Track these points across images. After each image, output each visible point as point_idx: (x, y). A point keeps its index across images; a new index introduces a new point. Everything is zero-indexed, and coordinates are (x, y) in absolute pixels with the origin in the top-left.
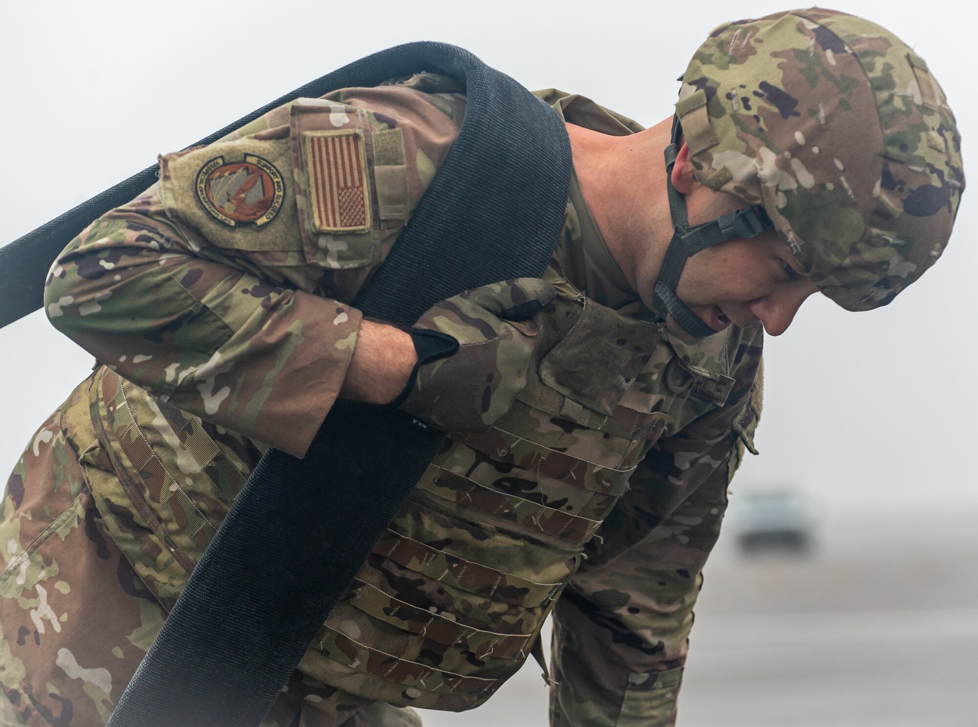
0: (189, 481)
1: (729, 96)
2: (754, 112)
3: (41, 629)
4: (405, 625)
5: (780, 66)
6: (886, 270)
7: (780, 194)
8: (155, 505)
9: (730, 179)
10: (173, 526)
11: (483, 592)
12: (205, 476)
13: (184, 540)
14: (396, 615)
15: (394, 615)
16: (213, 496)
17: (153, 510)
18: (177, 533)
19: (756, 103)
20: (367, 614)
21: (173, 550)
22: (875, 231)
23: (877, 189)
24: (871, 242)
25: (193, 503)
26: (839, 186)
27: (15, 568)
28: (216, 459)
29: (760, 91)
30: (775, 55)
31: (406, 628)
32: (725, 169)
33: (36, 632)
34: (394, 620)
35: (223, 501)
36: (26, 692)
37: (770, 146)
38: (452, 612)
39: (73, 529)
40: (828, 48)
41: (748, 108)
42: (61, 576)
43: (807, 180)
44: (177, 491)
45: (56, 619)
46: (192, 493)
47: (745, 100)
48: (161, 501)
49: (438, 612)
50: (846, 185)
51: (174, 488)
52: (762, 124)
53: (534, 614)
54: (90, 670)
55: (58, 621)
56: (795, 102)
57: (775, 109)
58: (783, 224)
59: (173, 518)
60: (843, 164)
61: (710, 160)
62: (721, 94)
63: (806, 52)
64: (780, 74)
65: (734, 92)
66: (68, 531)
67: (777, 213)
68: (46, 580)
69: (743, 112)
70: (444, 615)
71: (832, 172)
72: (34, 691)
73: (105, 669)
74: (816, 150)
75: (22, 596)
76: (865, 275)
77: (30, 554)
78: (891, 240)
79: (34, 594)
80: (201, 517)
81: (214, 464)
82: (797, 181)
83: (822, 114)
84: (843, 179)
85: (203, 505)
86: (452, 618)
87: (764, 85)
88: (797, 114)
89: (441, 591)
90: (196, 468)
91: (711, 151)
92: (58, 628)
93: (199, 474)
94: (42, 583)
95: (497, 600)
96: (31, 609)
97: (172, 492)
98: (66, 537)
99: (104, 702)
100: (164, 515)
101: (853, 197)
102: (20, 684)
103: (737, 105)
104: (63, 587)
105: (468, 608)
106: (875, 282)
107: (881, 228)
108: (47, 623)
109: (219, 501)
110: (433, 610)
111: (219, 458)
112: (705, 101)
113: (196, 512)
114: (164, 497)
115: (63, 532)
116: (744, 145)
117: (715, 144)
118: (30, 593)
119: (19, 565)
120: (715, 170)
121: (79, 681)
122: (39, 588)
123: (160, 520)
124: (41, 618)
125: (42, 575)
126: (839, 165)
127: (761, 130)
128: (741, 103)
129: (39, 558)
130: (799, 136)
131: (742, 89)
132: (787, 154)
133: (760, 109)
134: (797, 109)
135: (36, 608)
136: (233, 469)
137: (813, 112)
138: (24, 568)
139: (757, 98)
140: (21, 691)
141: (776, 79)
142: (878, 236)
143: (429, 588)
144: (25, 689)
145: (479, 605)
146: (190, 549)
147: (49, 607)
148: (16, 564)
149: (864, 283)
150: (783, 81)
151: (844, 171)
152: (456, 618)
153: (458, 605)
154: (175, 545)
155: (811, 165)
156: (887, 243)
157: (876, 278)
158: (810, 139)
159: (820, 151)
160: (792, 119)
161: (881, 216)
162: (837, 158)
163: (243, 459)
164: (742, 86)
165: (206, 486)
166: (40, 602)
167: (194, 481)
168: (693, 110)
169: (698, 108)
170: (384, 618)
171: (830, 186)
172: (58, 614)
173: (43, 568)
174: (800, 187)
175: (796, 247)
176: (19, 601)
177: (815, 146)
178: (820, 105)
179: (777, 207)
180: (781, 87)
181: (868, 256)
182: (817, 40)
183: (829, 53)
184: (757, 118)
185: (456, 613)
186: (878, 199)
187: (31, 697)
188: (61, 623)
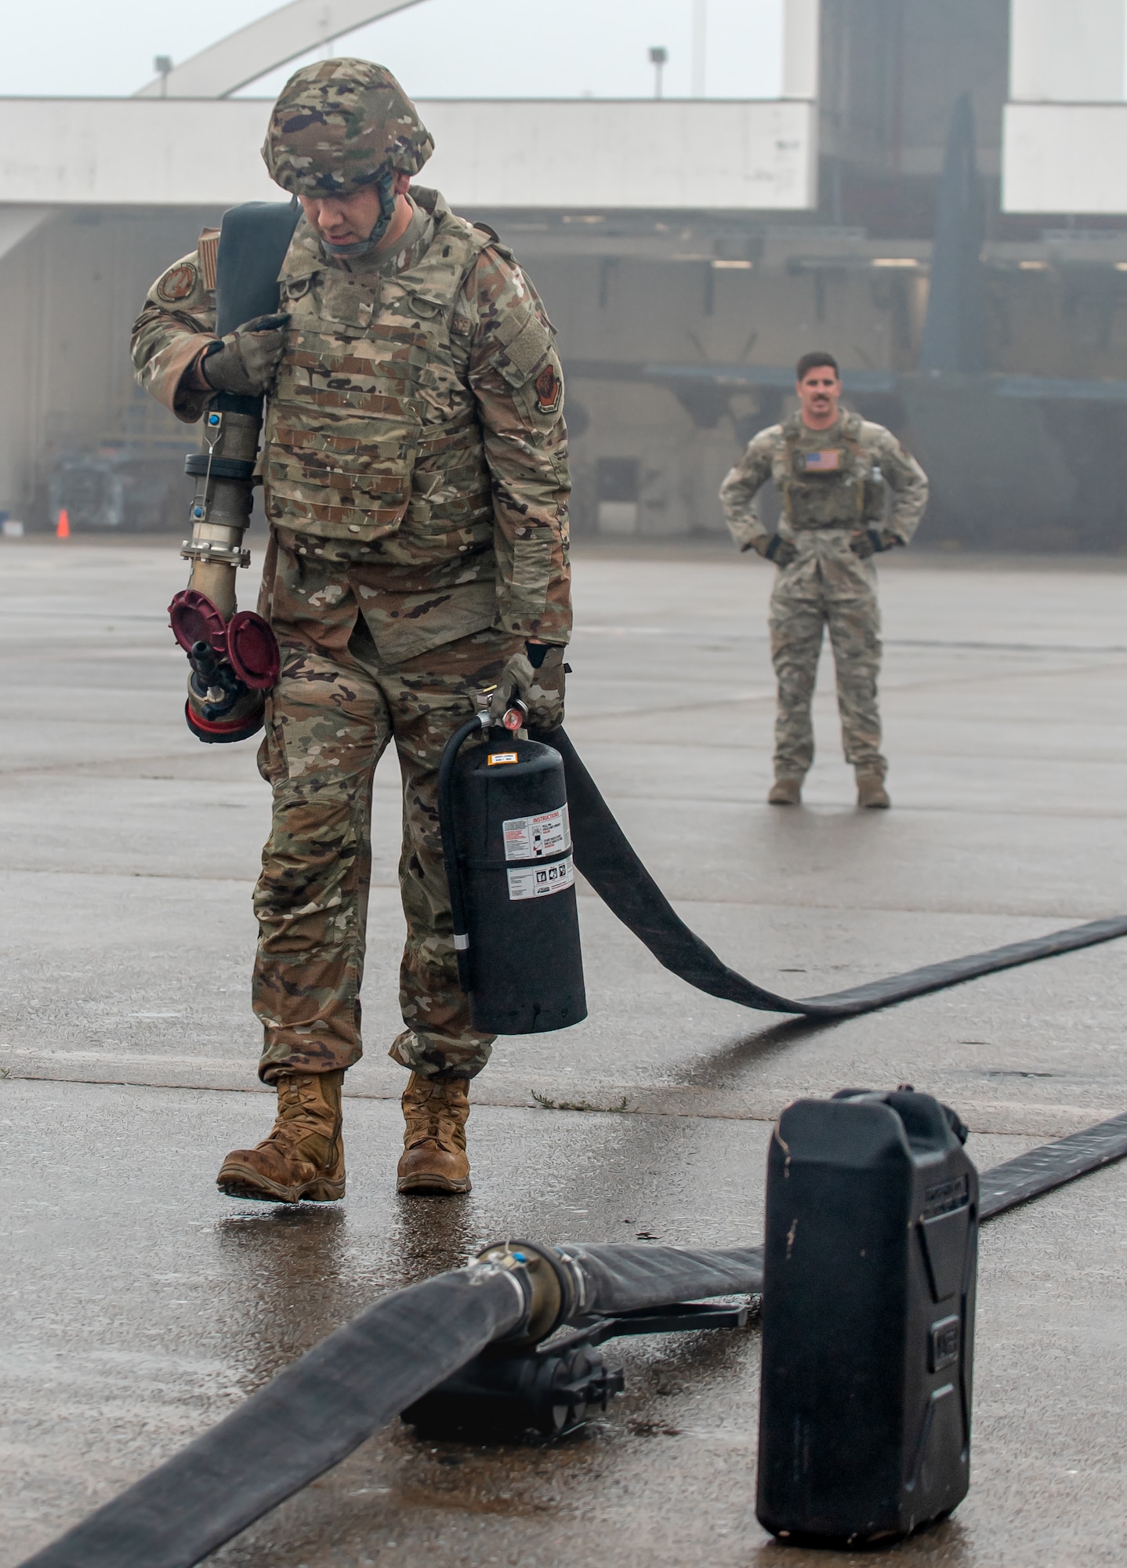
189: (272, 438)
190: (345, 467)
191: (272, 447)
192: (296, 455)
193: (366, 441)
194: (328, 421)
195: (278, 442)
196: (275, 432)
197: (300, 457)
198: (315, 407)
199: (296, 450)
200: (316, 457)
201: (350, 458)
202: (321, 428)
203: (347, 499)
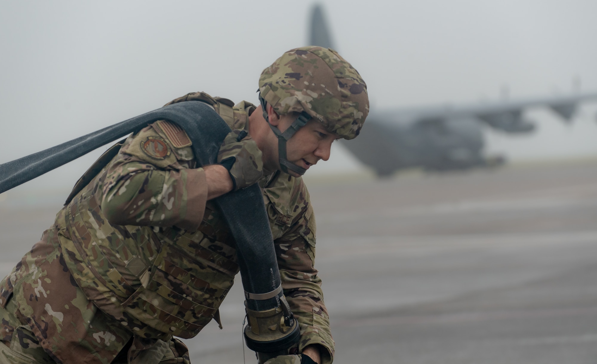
0: (100, 242)
1: (277, 83)
2: (287, 83)
3: (38, 295)
4: (174, 301)
5: (289, 67)
6: (354, 116)
7: (308, 104)
8: (86, 250)
9: (289, 107)
10: (92, 258)
11: (201, 290)
12: (107, 240)
13: (95, 263)
14: (172, 297)
15: (171, 297)
16: (109, 248)
17: (85, 252)
18: (93, 260)
19: (287, 80)
20: (162, 296)
21: (90, 267)
22: (344, 103)
23: (339, 88)
24: (345, 108)
25: (101, 250)
26: (327, 93)
27: (32, 273)
28: (112, 234)
29: (286, 76)
30: (286, 65)
31: (175, 302)
32: (286, 105)
33: (36, 296)
34: (171, 299)
35: (112, 250)
36: (33, 319)
37: (298, 90)
38: (191, 297)
39: (54, 260)
40: (302, 54)
41: (285, 83)
42: (47, 276)
43: (315, 95)
44: (95, 245)
45: (45, 292)
46: (101, 246)
47: (283, 81)
48: (88, 248)
49: (186, 296)
50: (328, 91)
51: (94, 244)
52: (292, 85)
53: (218, 301)
54: (56, 312)
55: (46, 293)
56: (299, 74)
57: (294, 79)
58: (313, 113)
59: (92, 255)
60: (324, 85)
61: (280, 105)
62: (274, 84)
63: (296, 59)
64: (290, 69)
65: (278, 81)
66: (52, 261)
67: (310, 110)
68: (41, 277)
69: (284, 84)
70: (188, 298)
71: (322, 89)
72: (36, 319)
73: (61, 313)
74: (313, 84)
75: (33, 283)
76: (347, 120)
77: (38, 268)
78: (351, 104)
79: (37, 282)
80: (103, 255)
81: (111, 235)
82: (312, 97)
83: (310, 72)
84: (326, 90)
85: (104, 251)
86: (191, 299)
87: (286, 74)
88: (302, 77)
89: (188, 288)
90: (104, 237)
91: (279, 102)
92: (46, 296)
93: (105, 239)
94: (40, 278)
95: (206, 293)
96: (35, 287)
97: (93, 245)
98: (52, 263)
99: (59, 325)
100: (89, 253)
101: (332, 94)
102: (31, 316)
103: (281, 84)
104: (48, 281)
105: (197, 295)
106: (352, 122)
107: (346, 101)
108: (41, 293)
109: (111, 249)
110: (184, 296)
111: (113, 234)
112: (270, 88)
113: (101, 253)
114: (90, 247)
115: (50, 261)
116: (289, 94)
117: (280, 99)
118: (36, 282)
119: (33, 272)
120: (283, 107)
121: (52, 316)
122: (39, 280)
123: (87, 255)
124: (38, 291)
125: (40, 275)
126: (323, 86)
127: (292, 87)
128: (282, 83)
129: (40, 269)
130: (306, 83)
131: (280, 79)
132: (305, 90)
133: (289, 81)
134: (301, 75)
135: (37, 287)
136: (118, 238)
137: (307, 74)
138: (35, 273)
139: (286, 79)
140: (31, 318)
141: (290, 71)
142: (346, 104)
143: (184, 287)
144: (33, 318)
145: (200, 295)
146: (97, 267)
147: (42, 287)
148: (33, 271)
149: (348, 123)
150: (292, 70)
151: (325, 87)
152: (192, 299)
153: (193, 294)
154: (91, 265)
155: (313, 90)
156: (350, 106)
157: (351, 120)
158: (310, 83)
159: (315, 84)
160: (301, 79)
161: (344, 97)
162: (321, 84)
163: (122, 234)
164: (280, 78)
165: (107, 244)
166: (38, 285)
167: (102, 242)
168: (268, 93)
169: (269, 91)
170: (168, 298)
171: (323, 94)
172: (46, 291)
173: (41, 273)
174: (314, 99)
175: (321, 119)
176: (32, 285)
177: (312, 83)
178: (308, 71)
179: (309, 108)
180: (293, 72)
181: (346, 112)
182: (297, 54)
183: (303, 56)
184: (289, 84)
185: (192, 297)
186: (341, 91)
187: (35, 321)
188: (47, 294)
189: (160, 265)
190: (195, 298)
191: (157, 271)
192: (170, 281)
193: (212, 286)
194: (197, 267)
195: (164, 270)
196: (164, 262)
197: (172, 283)
198: (193, 255)
199: (170, 277)
200: (181, 287)
201: (199, 293)
202: (190, 270)
203: (181, 313)
